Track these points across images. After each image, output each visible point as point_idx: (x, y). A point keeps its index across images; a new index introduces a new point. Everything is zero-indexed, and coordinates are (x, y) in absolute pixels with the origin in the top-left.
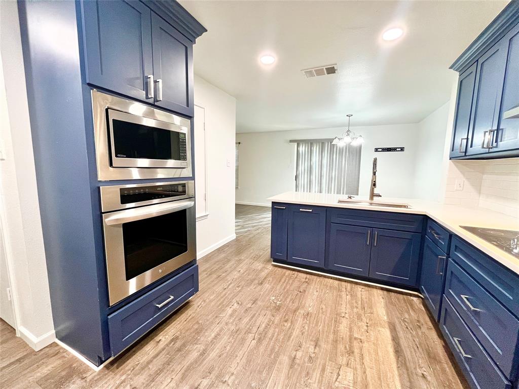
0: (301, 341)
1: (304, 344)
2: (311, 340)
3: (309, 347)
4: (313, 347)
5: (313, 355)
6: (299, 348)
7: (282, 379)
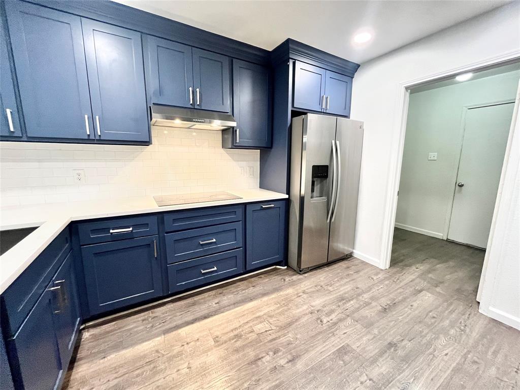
0: (268, 373)
1: (268, 368)
2: (258, 366)
3: (267, 362)
4: (264, 360)
5: (271, 353)
6: (277, 367)
7: (313, 352)
